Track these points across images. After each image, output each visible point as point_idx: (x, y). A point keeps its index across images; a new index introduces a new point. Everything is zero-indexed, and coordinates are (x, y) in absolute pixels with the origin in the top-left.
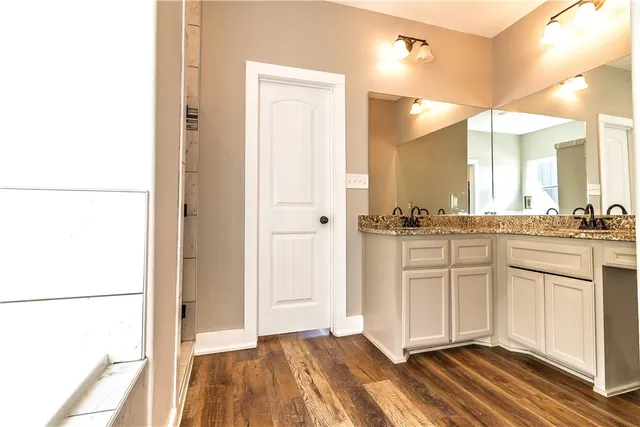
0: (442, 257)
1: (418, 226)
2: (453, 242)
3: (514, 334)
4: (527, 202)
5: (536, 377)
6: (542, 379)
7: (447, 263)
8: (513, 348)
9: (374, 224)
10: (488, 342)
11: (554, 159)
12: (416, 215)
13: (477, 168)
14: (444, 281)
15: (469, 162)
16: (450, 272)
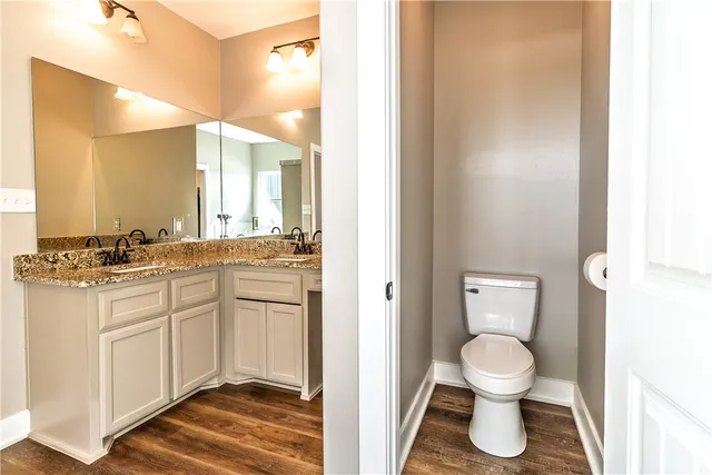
0: (159, 302)
1: (126, 262)
2: (173, 282)
3: (240, 367)
4: (254, 222)
5: (258, 405)
6: (263, 406)
7: (166, 309)
8: (239, 381)
9: (49, 266)
10: (215, 384)
11: (279, 173)
12: (122, 248)
13: (207, 174)
14: (162, 332)
15: (199, 167)
16: (170, 318)
